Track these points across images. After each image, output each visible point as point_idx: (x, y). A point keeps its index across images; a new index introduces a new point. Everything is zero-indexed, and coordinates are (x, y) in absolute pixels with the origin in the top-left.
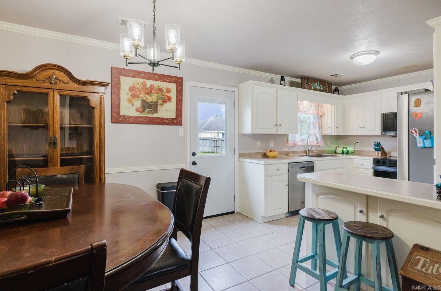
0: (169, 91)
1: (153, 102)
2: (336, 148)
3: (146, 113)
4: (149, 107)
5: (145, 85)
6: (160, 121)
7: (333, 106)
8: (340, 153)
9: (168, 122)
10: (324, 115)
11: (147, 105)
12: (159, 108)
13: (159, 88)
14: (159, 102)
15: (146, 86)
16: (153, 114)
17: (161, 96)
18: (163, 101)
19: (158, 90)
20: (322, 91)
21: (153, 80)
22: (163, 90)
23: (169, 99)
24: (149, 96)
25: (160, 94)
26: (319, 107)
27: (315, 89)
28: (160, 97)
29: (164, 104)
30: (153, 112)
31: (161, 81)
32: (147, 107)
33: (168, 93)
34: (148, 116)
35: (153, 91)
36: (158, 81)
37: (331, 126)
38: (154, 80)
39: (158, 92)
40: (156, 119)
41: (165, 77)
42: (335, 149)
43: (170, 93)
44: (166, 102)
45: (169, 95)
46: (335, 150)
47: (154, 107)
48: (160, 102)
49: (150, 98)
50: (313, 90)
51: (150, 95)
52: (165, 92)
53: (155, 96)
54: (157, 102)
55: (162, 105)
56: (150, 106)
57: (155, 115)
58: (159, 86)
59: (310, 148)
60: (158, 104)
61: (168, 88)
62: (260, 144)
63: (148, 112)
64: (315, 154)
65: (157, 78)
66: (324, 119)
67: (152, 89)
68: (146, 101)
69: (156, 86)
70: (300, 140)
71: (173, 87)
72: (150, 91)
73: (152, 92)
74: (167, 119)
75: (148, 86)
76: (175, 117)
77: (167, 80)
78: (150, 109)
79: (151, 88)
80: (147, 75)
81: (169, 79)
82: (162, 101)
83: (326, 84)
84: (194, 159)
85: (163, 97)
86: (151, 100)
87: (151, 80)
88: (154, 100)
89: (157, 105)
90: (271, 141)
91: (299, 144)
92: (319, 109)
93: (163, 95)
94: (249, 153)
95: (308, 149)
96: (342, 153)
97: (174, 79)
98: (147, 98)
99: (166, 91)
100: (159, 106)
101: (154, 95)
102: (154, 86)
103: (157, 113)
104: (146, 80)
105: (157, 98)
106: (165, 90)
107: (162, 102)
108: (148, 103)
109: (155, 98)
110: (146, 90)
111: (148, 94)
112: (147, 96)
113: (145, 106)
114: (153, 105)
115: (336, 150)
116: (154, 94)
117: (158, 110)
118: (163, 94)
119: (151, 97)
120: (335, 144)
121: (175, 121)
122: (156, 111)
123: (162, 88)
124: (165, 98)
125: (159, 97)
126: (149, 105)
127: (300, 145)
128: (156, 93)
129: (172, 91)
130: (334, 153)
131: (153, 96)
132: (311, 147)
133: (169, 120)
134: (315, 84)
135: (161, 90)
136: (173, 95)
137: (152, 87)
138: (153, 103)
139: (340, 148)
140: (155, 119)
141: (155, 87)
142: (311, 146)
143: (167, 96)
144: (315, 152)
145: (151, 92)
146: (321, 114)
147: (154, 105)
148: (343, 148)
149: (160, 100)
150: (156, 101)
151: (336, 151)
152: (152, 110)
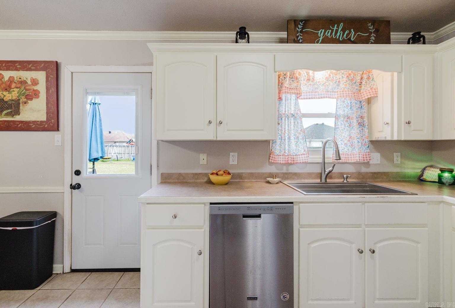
0: (35, 82)
1: (13, 100)
2: (424, 169)
3: (4, 115)
4: (7, 108)
5: (2, 78)
6: (23, 126)
7: (396, 74)
8: (432, 180)
9: (35, 127)
10: (377, 96)
11: (5, 105)
12: (21, 108)
13: (21, 80)
14: (21, 100)
15: (3, 80)
16: (13, 116)
17: (24, 90)
18: (28, 98)
19: (19, 83)
20: (354, 42)
21: (12, 70)
22: (27, 83)
23: (36, 94)
24: (7, 92)
25: (23, 88)
26: (363, 83)
27: (326, 41)
28: (23, 92)
29: (29, 101)
30: (13, 113)
31: (23, 71)
32: (5, 107)
33: (34, 86)
34: (7, 120)
35: (13, 85)
36: (19, 70)
37: (389, 122)
38: (14, 70)
39: (19, 85)
40: (18, 123)
41: (29, 65)
42: (419, 171)
43: (38, 85)
44: (31, 99)
45: (35, 89)
46: (420, 174)
47: (14, 106)
48: (23, 99)
49: (9, 95)
50: (321, 43)
51: (9, 91)
52: (30, 85)
53: (16, 92)
54: (19, 100)
55: (25, 103)
56: (9, 107)
57: (17, 118)
58: (20, 77)
59: (331, 169)
60: (21, 102)
61: (33, 79)
62: (205, 159)
63: (7, 114)
64: (345, 181)
65: (18, 67)
66: (376, 107)
67: (11, 82)
68: (3, 100)
69: (17, 78)
70: (302, 152)
71: (41, 76)
72: (8, 85)
73: (11, 85)
74: (34, 122)
75: (6, 78)
76: (45, 120)
77: (32, 68)
78: (9, 110)
79: (9, 82)
80: (4, 65)
81: (35, 67)
82: (26, 98)
83: (370, 24)
84: (76, 180)
85: (27, 92)
86: (10, 98)
87: (10, 70)
88: (14, 98)
89: (19, 104)
90: (231, 154)
91: (301, 159)
92: (363, 87)
93: (26, 90)
94: (180, 173)
95: (323, 171)
96: (437, 181)
97: (42, 65)
98: (5, 96)
99: (31, 83)
100: (21, 105)
101: (14, 91)
102: (13, 78)
103: (19, 115)
104: (3, 71)
105: (18, 94)
106: (29, 82)
107: (25, 100)
108: (6, 102)
109: (15, 94)
110: (3, 84)
111: (6, 89)
112: (5, 93)
113: (2, 106)
114: (12, 105)
115: (423, 173)
116: (15, 89)
117: (21, 111)
118: (27, 88)
119: (10, 93)
120: (421, 161)
121: (45, 125)
122: (17, 112)
123: (25, 79)
124: (30, 94)
125: (21, 93)
126: (8, 105)
127: (304, 161)
128: (17, 88)
129: (40, 82)
130: (416, 179)
131: (13, 93)
132: (333, 165)
133: (38, 124)
134: (330, 29)
135: (23, 82)
136: (42, 88)
137: (11, 80)
138: (12, 102)
139: (434, 169)
140: (16, 123)
141: (15, 79)
142: (333, 163)
143: (32, 90)
144: (345, 176)
145: (10, 87)
146: (369, 96)
147: (14, 104)
148: (442, 171)
149: (23, 97)
150: (18, 98)
151: (422, 175)
152: (11, 112)
